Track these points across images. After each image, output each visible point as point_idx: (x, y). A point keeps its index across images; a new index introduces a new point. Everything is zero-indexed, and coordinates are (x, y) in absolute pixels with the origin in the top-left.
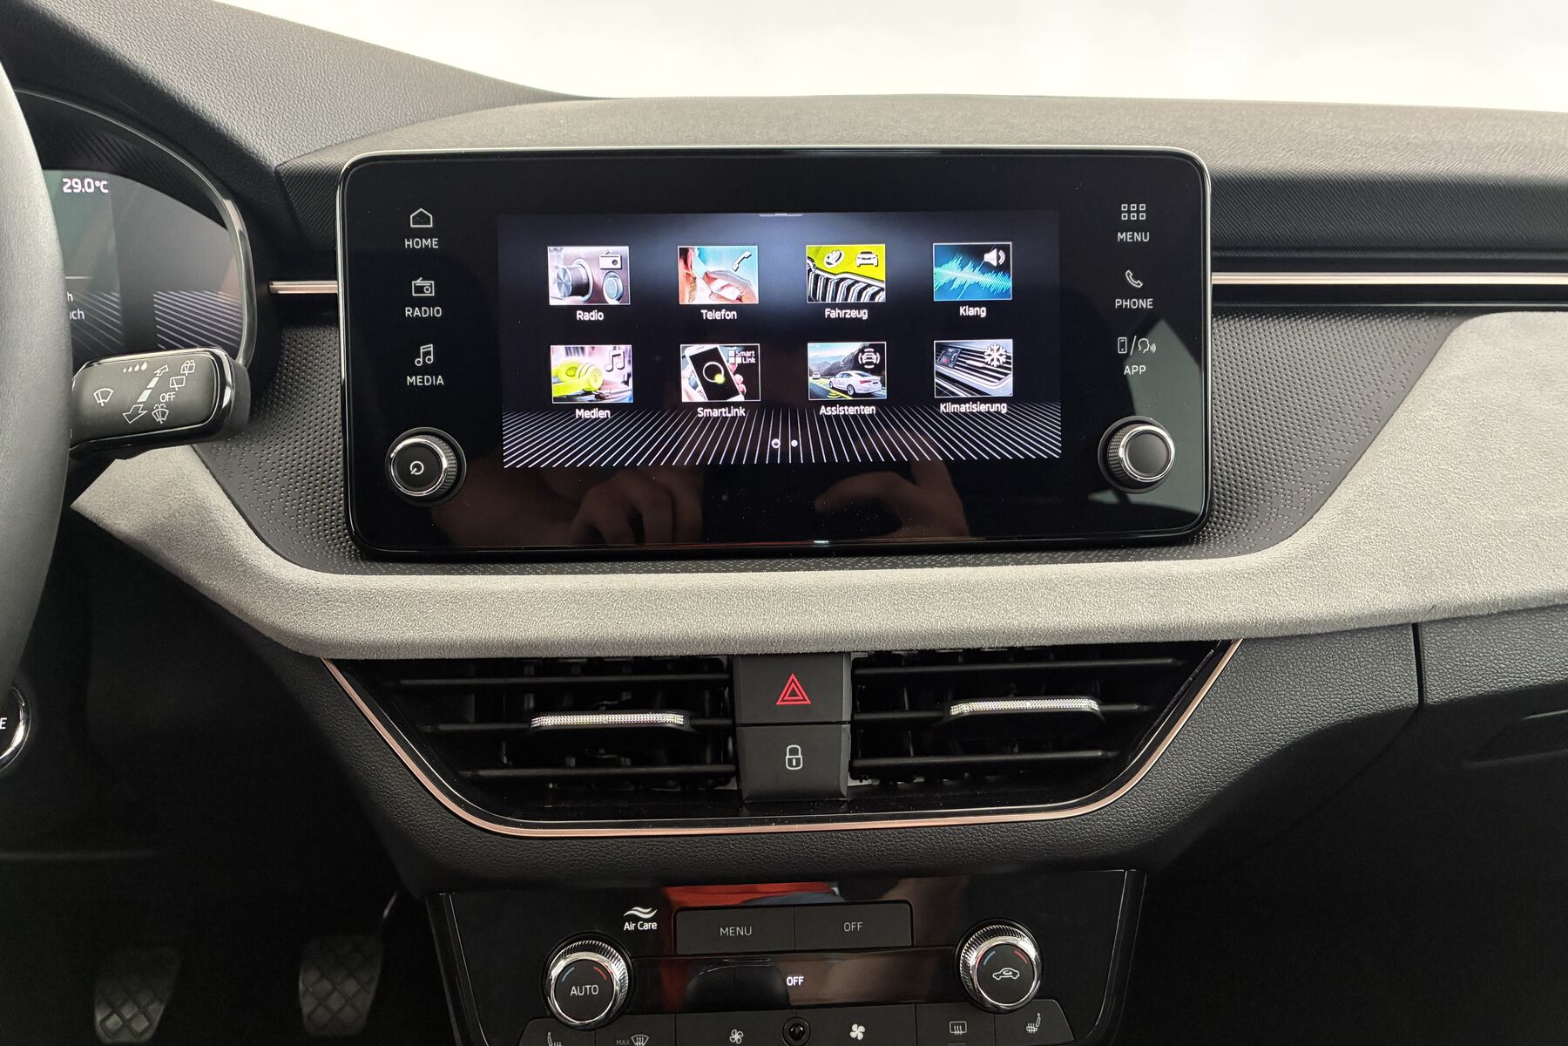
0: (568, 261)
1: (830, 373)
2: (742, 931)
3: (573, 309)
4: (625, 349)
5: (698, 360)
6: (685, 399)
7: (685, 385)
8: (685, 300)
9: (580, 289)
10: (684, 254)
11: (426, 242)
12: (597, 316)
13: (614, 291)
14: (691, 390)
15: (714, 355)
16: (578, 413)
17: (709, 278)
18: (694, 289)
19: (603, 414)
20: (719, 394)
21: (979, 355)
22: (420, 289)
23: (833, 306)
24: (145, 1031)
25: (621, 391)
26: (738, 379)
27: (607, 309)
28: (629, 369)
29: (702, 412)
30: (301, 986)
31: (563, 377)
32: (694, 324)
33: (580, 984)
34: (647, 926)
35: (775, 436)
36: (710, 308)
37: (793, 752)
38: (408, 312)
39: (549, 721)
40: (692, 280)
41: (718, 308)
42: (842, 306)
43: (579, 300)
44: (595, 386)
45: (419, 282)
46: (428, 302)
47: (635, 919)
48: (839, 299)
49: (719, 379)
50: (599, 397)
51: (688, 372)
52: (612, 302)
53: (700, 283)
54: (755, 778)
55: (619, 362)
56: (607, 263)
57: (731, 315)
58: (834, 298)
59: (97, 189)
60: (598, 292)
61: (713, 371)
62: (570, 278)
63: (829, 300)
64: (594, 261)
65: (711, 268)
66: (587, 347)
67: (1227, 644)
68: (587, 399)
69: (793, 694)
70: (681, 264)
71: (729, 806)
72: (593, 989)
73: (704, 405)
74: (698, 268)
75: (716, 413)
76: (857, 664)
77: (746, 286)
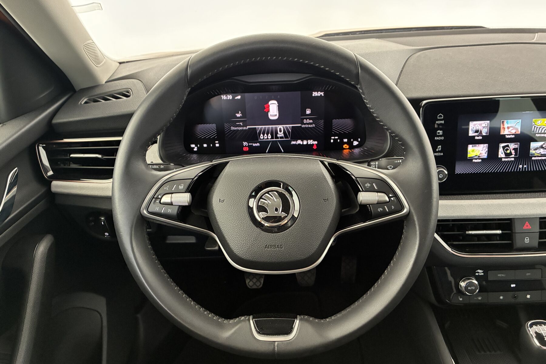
0: (475, 125)
1: (536, 149)
2: (503, 275)
3: (474, 136)
4: (486, 145)
5: (504, 147)
6: (499, 157)
7: (500, 153)
8: (502, 133)
9: (477, 131)
10: (503, 122)
11: (441, 122)
12: (480, 138)
13: (485, 132)
14: (501, 154)
15: (508, 146)
16: (474, 160)
17: (508, 128)
18: (504, 130)
19: (480, 161)
20: (508, 155)
22: (439, 133)
23: (538, 133)
25: (485, 155)
26: (513, 152)
27: (483, 136)
28: (487, 150)
29: (503, 160)
31: (471, 152)
32: (504, 139)
33: (470, 287)
34: (481, 274)
35: (521, 165)
36: (508, 135)
37: (527, 239)
38: (436, 138)
39: (470, 232)
40: (504, 128)
41: (510, 135)
42: (540, 134)
43: (476, 134)
44: (478, 154)
45: (439, 131)
46: (441, 136)
47: (478, 272)
48: (540, 132)
49: (508, 152)
50: (479, 157)
51: (501, 150)
52: (484, 134)
53: (506, 129)
54: (518, 244)
55: (484, 148)
56: (484, 125)
57: (513, 136)
58: (538, 132)
59: (321, 95)
60: (481, 132)
61: (507, 150)
62: (475, 129)
63: (537, 132)
64: (480, 125)
65: (509, 125)
66: (477, 145)
68: (476, 157)
69: (527, 227)
70: (502, 124)
72: (473, 287)
73: (504, 158)
74: (506, 126)
75: (507, 160)
76: (541, 218)
77: (517, 129)
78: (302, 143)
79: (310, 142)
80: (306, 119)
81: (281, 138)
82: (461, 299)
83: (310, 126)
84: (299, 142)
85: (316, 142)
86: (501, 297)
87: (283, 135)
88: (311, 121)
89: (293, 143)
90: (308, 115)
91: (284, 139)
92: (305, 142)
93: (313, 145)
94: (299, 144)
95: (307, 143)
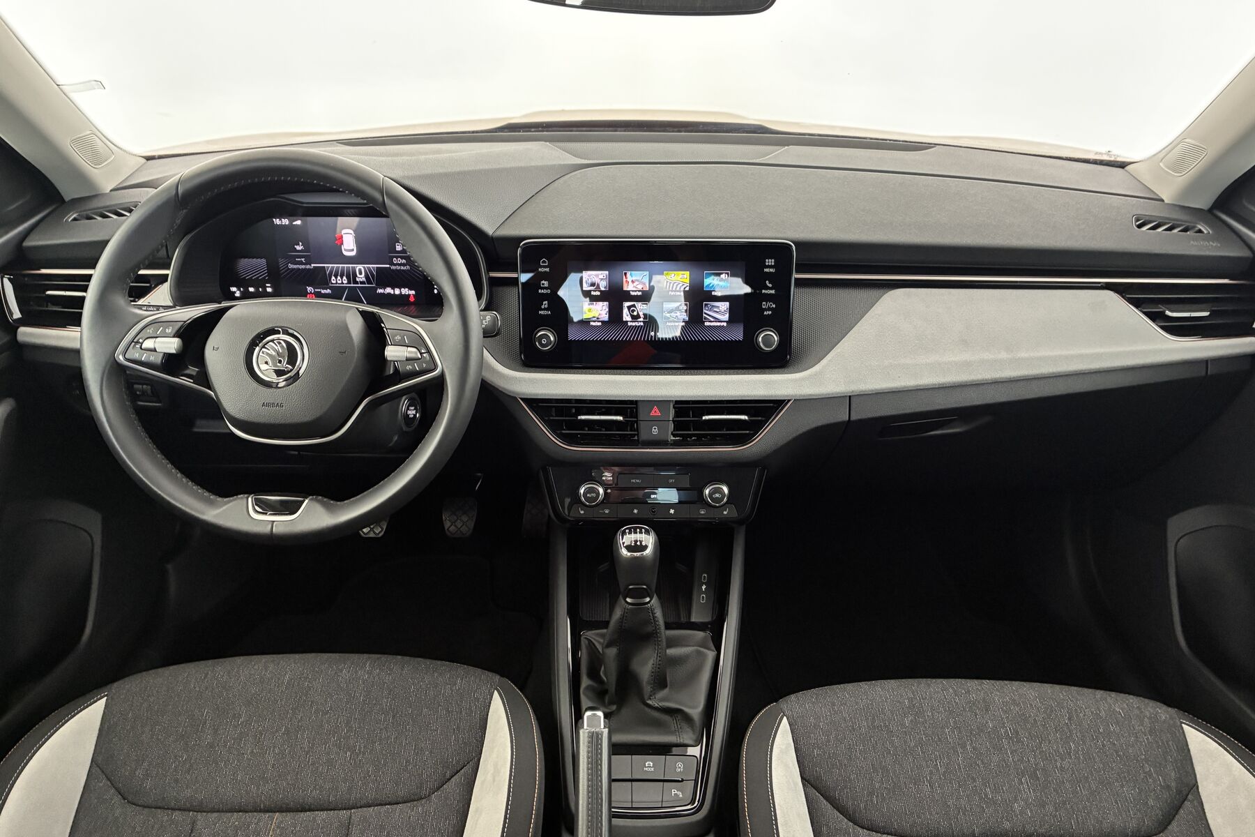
0: (589, 276)
1: (670, 312)
2: (638, 481)
3: (590, 291)
4: (606, 304)
5: (629, 308)
6: (624, 320)
7: (624, 315)
8: (625, 289)
9: (593, 285)
10: (625, 274)
11: (545, 269)
12: (598, 293)
13: (603, 286)
14: (626, 317)
15: (634, 306)
16: (592, 323)
17: (633, 282)
18: (628, 285)
19: (599, 324)
20: (635, 318)
21: (718, 307)
22: (543, 284)
23: (672, 291)
24: (380, 532)
25: (605, 317)
26: (642, 316)
27: (601, 291)
28: (607, 310)
29: (629, 324)
30: (444, 517)
31: (587, 312)
32: (627, 296)
33: (590, 493)
34: (609, 478)
35: (652, 331)
36: (633, 291)
37: (655, 429)
38: (540, 291)
39: (583, 417)
40: (627, 282)
41: (636, 291)
42: (675, 291)
43: (592, 288)
44: (597, 316)
45: (543, 282)
46: (546, 288)
47: (606, 476)
48: (674, 289)
49: (635, 313)
50: (598, 318)
51: (625, 311)
52: (603, 289)
53: (630, 283)
54: (644, 436)
55: (604, 308)
56: (601, 277)
57: (640, 293)
60: (598, 285)
61: (633, 311)
62: (590, 281)
63: (671, 289)
64: (597, 276)
65: (634, 278)
66: (594, 303)
67: (789, 401)
68: (594, 319)
69: (655, 412)
70: (624, 277)
71: (636, 444)
72: (594, 495)
73: (631, 322)
74: (630, 279)
75: (634, 324)
76: (677, 402)
77: (644, 284)
78: (392, 293)
79: (405, 291)
80: (397, 257)
81: (362, 283)
82: (582, 512)
83: (402, 268)
84: (389, 290)
85: (413, 292)
86: (636, 511)
87: (364, 279)
88: (404, 261)
89: (380, 291)
90: (399, 252)
91: (367, 285)
92: (397, 291)
93: (409, 295)
94: (389, 294)
95: (401, 292)
